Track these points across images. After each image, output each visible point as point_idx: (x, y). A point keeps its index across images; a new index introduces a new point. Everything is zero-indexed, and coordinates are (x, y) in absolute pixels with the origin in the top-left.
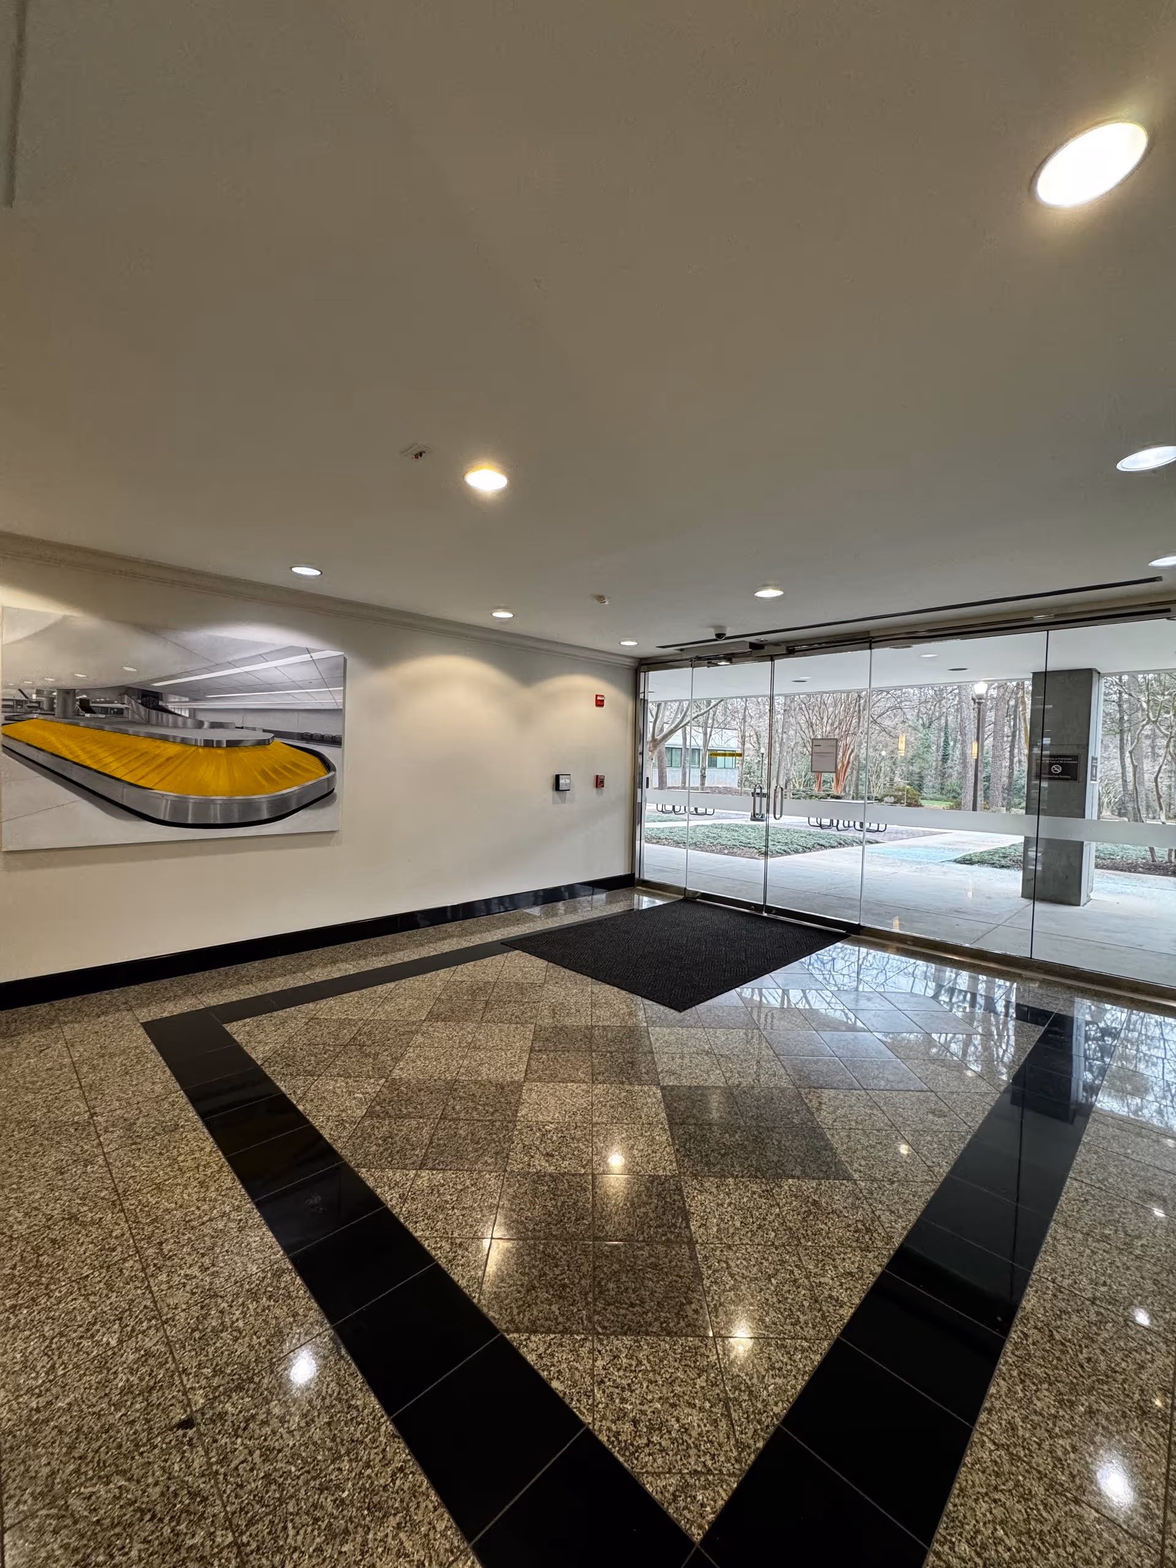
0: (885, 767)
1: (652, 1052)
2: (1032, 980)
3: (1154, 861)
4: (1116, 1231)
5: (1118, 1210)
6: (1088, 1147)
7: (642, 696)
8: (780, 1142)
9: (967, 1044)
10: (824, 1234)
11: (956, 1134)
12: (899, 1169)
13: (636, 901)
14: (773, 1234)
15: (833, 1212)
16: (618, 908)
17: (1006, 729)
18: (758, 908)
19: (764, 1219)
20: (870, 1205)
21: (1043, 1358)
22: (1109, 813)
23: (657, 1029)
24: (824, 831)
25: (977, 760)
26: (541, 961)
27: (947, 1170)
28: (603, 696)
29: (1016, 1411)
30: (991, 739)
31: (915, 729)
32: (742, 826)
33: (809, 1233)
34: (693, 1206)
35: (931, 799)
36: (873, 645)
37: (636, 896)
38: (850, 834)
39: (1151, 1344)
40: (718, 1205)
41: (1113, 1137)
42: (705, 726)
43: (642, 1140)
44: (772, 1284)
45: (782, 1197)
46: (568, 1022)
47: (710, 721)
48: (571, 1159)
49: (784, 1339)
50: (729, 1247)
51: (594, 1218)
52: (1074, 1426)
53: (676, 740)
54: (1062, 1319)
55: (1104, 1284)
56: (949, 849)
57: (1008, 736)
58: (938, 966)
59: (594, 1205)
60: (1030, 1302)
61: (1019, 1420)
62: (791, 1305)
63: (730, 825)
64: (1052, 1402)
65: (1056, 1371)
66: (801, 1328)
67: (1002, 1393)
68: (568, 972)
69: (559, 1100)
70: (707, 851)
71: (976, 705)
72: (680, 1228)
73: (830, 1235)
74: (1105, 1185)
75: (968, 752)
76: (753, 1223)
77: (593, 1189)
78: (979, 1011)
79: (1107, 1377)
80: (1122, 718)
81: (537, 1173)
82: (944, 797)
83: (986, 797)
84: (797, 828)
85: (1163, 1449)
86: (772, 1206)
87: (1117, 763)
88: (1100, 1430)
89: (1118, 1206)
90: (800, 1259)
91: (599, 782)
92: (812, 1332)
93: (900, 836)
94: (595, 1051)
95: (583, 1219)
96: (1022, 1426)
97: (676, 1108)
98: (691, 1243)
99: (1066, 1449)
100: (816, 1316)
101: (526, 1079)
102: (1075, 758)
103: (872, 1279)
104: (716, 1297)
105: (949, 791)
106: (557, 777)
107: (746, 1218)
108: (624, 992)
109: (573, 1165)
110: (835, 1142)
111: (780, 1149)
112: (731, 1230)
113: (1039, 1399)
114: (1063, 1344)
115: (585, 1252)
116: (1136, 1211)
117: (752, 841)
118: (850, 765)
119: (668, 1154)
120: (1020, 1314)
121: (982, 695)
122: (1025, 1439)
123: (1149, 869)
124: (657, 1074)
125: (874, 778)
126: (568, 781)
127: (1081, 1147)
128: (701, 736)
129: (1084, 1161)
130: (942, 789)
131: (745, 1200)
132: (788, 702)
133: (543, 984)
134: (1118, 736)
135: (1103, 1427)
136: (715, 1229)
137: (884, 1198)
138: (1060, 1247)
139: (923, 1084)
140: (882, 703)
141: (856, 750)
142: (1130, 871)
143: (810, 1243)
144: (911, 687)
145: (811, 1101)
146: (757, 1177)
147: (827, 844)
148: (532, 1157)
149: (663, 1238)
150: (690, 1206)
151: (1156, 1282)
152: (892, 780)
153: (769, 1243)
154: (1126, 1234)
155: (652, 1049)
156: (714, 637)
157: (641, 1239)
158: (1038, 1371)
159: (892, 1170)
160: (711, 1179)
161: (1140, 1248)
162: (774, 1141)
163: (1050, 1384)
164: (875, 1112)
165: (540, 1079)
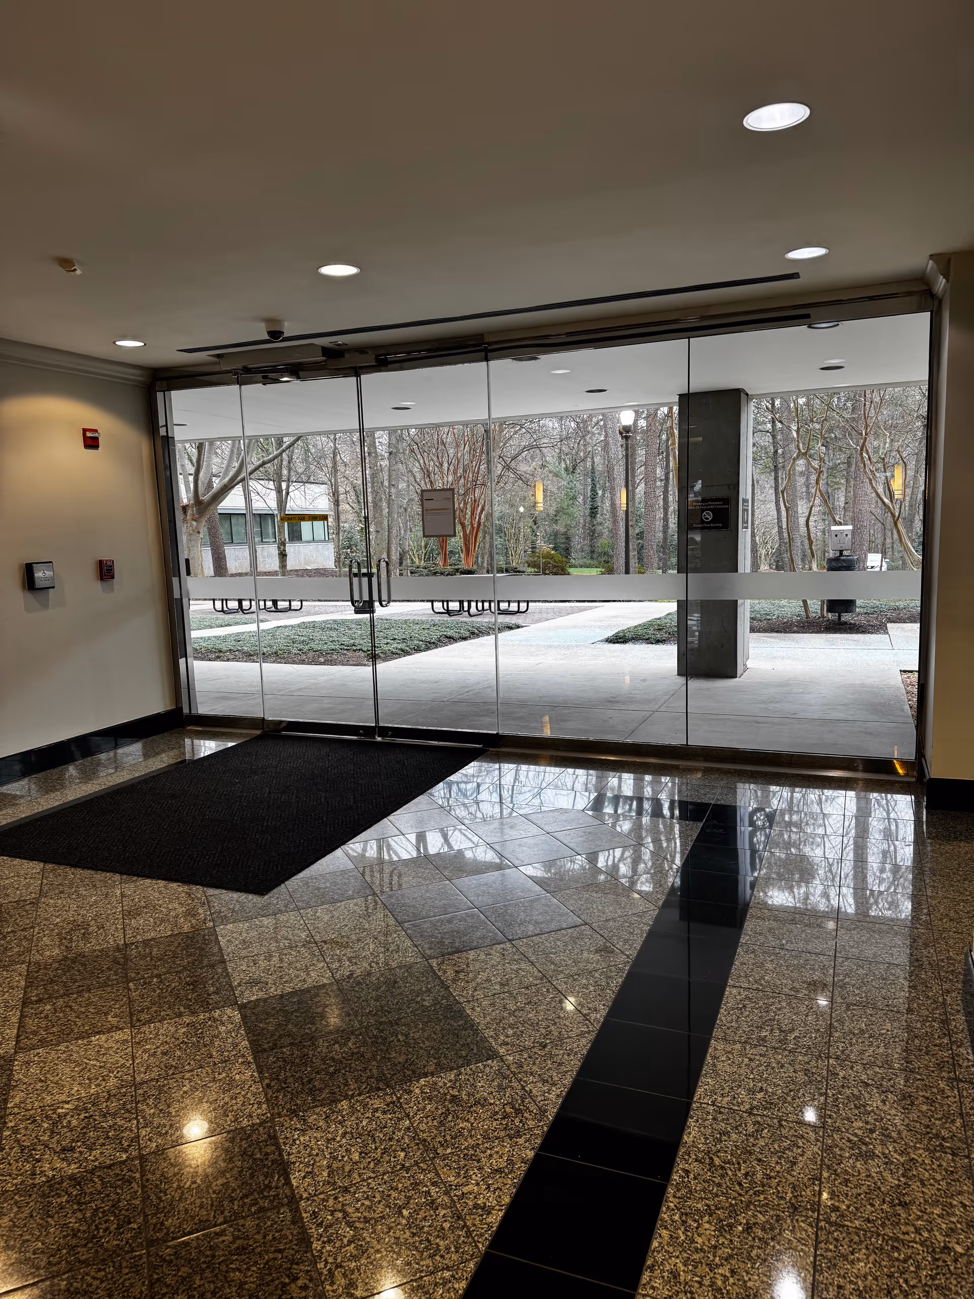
0: (525, 527)
1: (223, 962)
2: (696, 770)
3: (808, 617)
4: (772, 1030)
5: (773, 1007)
6: (745, 948)
7: (163, 432)
8: (407, 1036)
9: (637, 859)
10: (466, 1133)
11: (613, 969)
12: (552, 1028)
13: (188, 748)
14: (402, 1154)
15: (477, 1103)
16: (161, 762)
17: (658, 470)
18: (368, 731)
19: (391, 1139)
20: (520, 1081)
21: (704, 1190)
22: (767, 567)
23: (230, 926)
24: (453, 618)
25: (627, 512)
26: (32, 864)
27: (604, 1013)
28: (96, 431)
29: (678, 1257)
30: (643, 485)
31: (556, 475)
32: (343, 622)
33: (448, 1138)
34: (292, 1152)
35: (581, 567)
36: (489, 354)
37: (188, 741)
38: (486, 619)
39: (802, 1137)
40: (328, 1141)
41: (770, 930)
42: (278, 480)
43: (214, 1086)
44: (403, 1217)
45: (412, 1104)
46: (86, 948)
47: (285, 472)
48: (104, 1144)
49: (421, 1277)
50: (346, 1190)
51: (146, 1216)
52: (733, 1250)
53: (234, 501)
54: (721, 1141)
55: (761, 1089)
56: (600, 627)
57: (661, 480)
58: (600, 773)
59: (145, 1198)
60: (692, 1134)
61: (681, 1265)
62: (428, 1233)
63: (325, 622)
64: (713, 1233)
65: (716, 1199)
66: (442, 1256)
67: (665, 1243)
68: (79, 871)
69: (78, 1065)
70: (294, 662)
71: (624, 442)
72: (277, 1188)
73: (473, 1133)
74: (762, 985)
75: (618, 502)
76: (376, 1148)
77: (142, 1176)
78: (646, 820)
79: (763, 1186)
80: (776, 452)
81: (48, 1181)
82: (595, 562)
83: (640, 559)
84: (416, 618)
85: (811, 1239)
86: (399, 1119)
87: (772, 506)
88: (757, 1243)
89: (773, 1003)
90: (437, 1174)
91: (105, 572)
92: (455, 1257)
93: (544, 616)
94: (132, 980)
95: (130, 1223)
96: (684, 1271)
97: (263, 1029)
98: (293, 1201)
99: (726, 1276)
100: (459, 1236)
101: (18, 1049)
102: (726, 501)
103: (524, 1167)
104: (331, 1260)
105: (600, 555)
106: (29, 569)
107: (366, 1146)
108: (174, 885)
109: (107, 1153)
110: (476, 1015)
111: (407, 1044)
112: (347, 1168)
113: (700, 1235)
114: (722, 1168)
115: (136, 1269)
116: (789, 1004)
117: (357, 642)
118: (482, 527)
119: (254, 1094)
120: (682, 1150)
121: (630, 427)
122: (687, 1283)
123: (803, 627)
124: (233, 989)
125: (512, 544)
126: (49, 573)
127: (739, 950)
128: (273, 494)
129: (742, 964)
130: (593, 552)
131: (364, 1123)
132: (394, 441)
133: (38, 899)
134: (773, 474)
135: (760, 1239)
136: (325, 1174)
137: (535, 1068)
138: (720, 1066)
139: (575, 918)
140: (517, 441)
141: (486, 508)
142: (785, 632)
143: (449, 1151)
144: (550, 416)
145: (445, 972)
146: (379, 1089)
147: (456, 636)
148: (38, 1161)
149: (253, 1209)
150: (289, 1154)
151: (806, 1072)
152: (533, 542)
153: (399, 1167)
154: (781, 1031)
155: (222, 956)
156: (267, 337)
157: (221, 1220)
158: (699, 1206)
159: (543, 1031)
160: (317, 1110)
161: (793, 1042)
162: (400, 1036)
163: (711, 1215)
164: (523, 966)
165: (43, 1043)
